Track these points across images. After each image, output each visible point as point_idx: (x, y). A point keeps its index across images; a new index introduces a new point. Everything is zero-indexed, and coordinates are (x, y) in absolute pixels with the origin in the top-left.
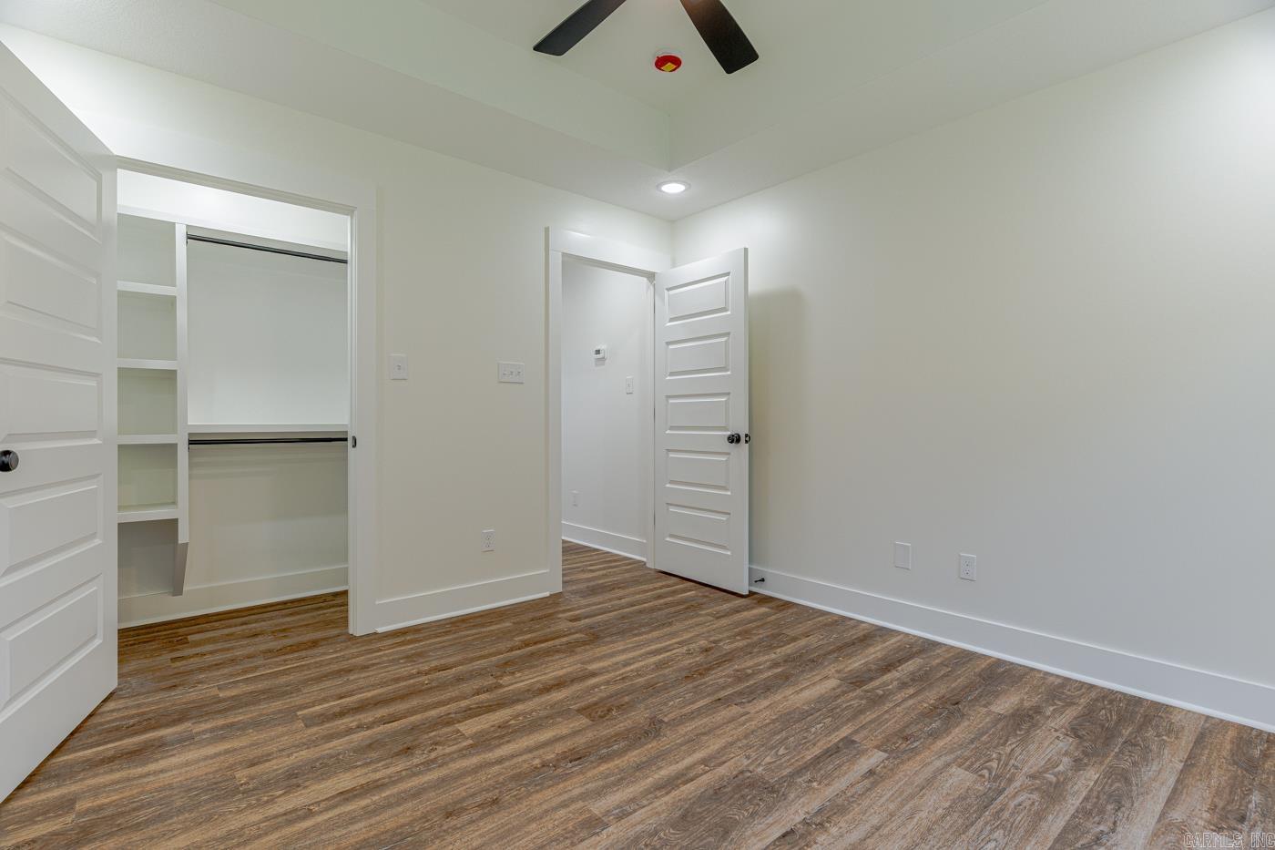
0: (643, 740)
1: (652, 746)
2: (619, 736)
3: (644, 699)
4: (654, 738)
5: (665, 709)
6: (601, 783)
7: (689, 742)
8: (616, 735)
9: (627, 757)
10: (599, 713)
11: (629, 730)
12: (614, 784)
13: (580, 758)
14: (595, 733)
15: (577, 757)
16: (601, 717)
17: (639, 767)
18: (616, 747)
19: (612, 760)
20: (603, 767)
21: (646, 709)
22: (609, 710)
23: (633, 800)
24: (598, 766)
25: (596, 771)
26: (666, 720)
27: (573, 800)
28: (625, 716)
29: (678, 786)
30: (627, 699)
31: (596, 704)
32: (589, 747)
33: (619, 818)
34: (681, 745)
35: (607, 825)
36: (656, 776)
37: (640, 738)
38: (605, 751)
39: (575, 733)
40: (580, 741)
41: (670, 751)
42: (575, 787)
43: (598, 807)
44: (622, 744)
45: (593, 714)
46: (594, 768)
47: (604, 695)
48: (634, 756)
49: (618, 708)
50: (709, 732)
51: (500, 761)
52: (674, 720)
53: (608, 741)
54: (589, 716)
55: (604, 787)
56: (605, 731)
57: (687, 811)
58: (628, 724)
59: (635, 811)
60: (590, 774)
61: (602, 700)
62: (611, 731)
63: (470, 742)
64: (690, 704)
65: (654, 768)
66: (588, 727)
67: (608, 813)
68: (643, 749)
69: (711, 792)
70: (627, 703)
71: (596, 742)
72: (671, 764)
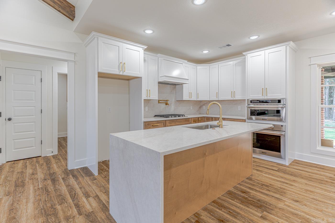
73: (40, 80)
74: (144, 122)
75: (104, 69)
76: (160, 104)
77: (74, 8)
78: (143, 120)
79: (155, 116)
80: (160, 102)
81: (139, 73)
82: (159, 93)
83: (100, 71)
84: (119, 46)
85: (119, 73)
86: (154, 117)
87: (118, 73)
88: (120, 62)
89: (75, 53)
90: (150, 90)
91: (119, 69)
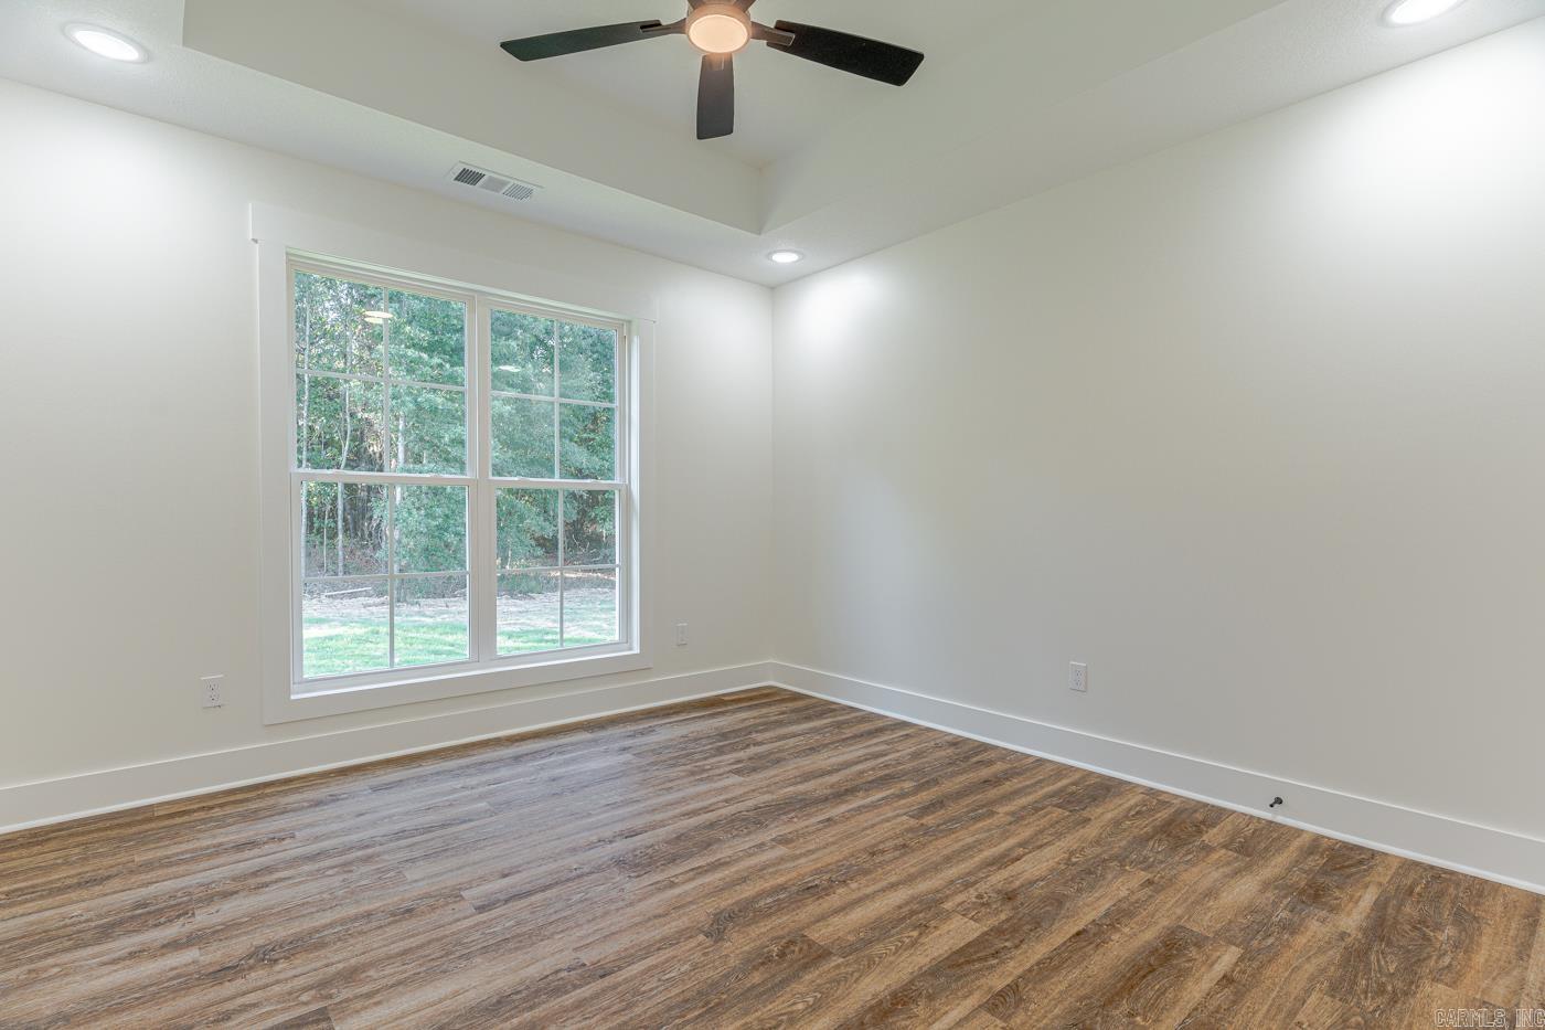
0: (736, 909)
1: (727, 901)
2: (766, 914)
3: (726, 976)
4: (721, 912)
5: (697, 957)
6: (780, 867)
7: (679, 907)
8: (770, 915)
9: (756, 890)
10: (797, 949)
11: (754, 921)
12: (769, 866)
13: (808, 888)
14: (796, 918)
15: (811, 891)
16: (792, 942)
17: (744, 880)
18: (769, 900)
19: (772, 887)
20: (781, 880)
21: (727, 956)
22: (782, 955)
23: (750, 855)
24: (786, 883)
25: (789, 877)
26: (701, 937)
27: (804, 855)
28: (758, 943)
29: (708, 865)
30: (756, 978)
31: (805, 967)
32: (800, 901)
33: (763, 844)
34: (691, 902)
35: (773, 840)
36: (727, 872)
37: (740, 911)
38: (782, 896)
39: (823, 918)
40: (813, 908)
41: (707, 896)
42: (806, 865)
43: (781, 851)
44: (762, 903)
45: (805, 947)
46: (790, 880)
47: (798, 987)
48: (748, 891)
49: (768, 960)
50: (649, 919)
51: (893, 886)
52: (690, 937)
53: (779, 907)
54: (811, 944)
55: (779, 864)
56: (784, 922)
57: (705, 849)
58: (754, 931)
59: (750, 848)
60: (794, 874)
61: (795, 976)
62: (776, 921)
63: (948, 905)
64: (656, 966)
65: (728, 879)
66: (808, 926)
67: (773, 847)
68: (737, 898)
69: (677, 862)
70: (755, 968)
71: (793, 906)
72: (709, 884)
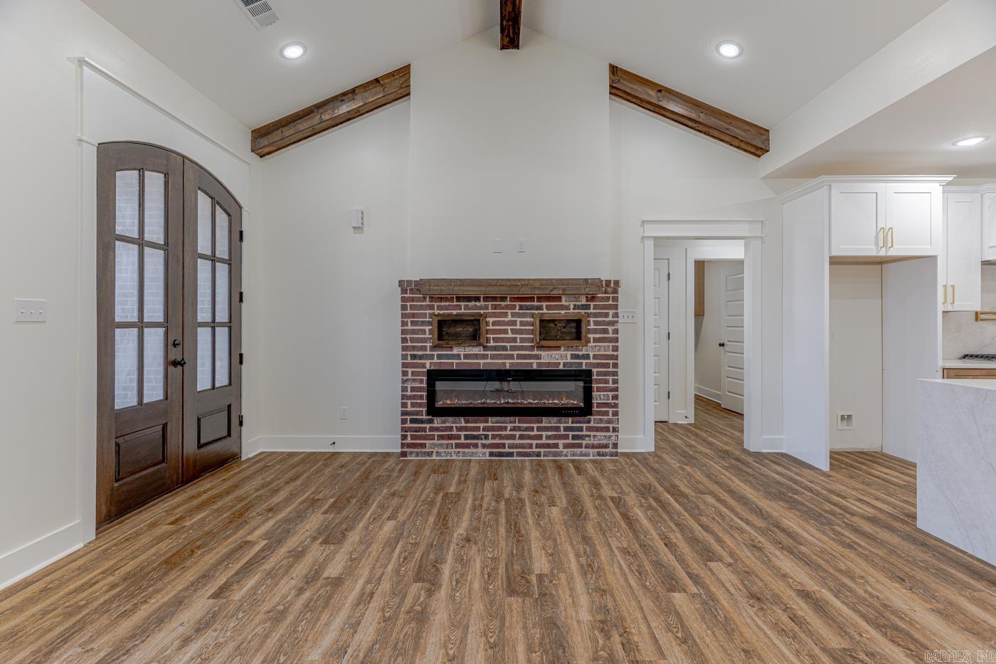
73: (666, 277)
74: (944, 369)
75: (844, 248)
76: (980, 323)
77: (767, 133)
78: (941, 363)
79: (965, 356)
80: (982, 316)
81: (929, 247)
82: (982, 292)
83: (834, 254)
84: (877, 193)
85: (878, 251)
86: (960, 359)
87: (874, 254)
88: (879, 227)
89: (762, 222)
90: (953, 286)
91: (877, 244)
